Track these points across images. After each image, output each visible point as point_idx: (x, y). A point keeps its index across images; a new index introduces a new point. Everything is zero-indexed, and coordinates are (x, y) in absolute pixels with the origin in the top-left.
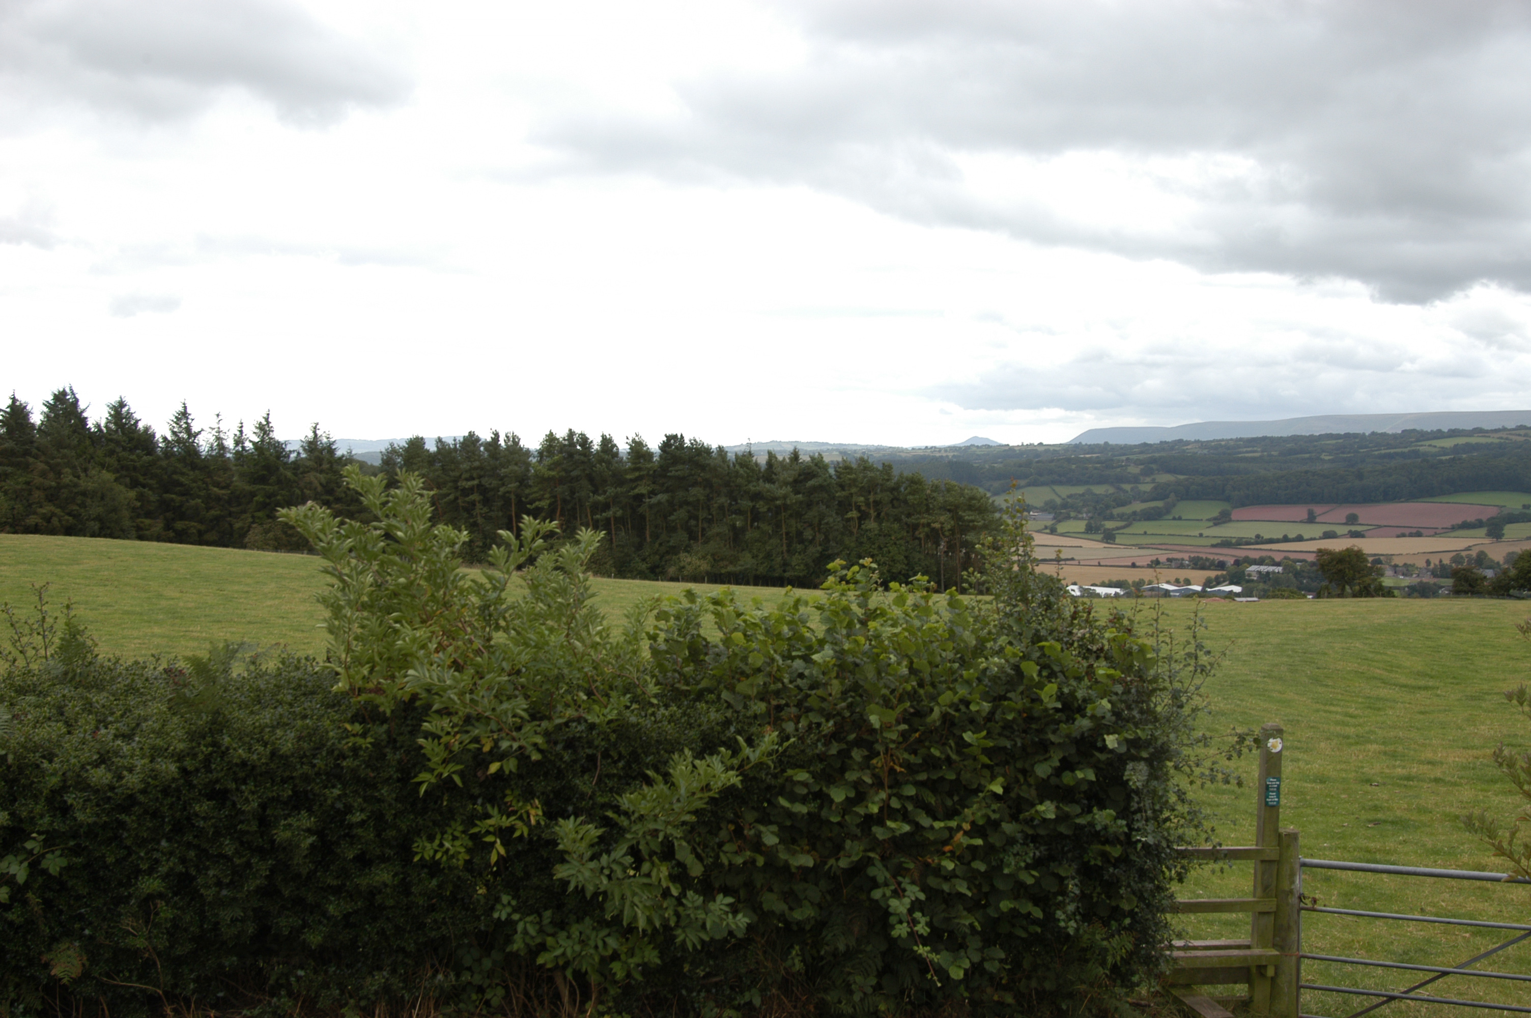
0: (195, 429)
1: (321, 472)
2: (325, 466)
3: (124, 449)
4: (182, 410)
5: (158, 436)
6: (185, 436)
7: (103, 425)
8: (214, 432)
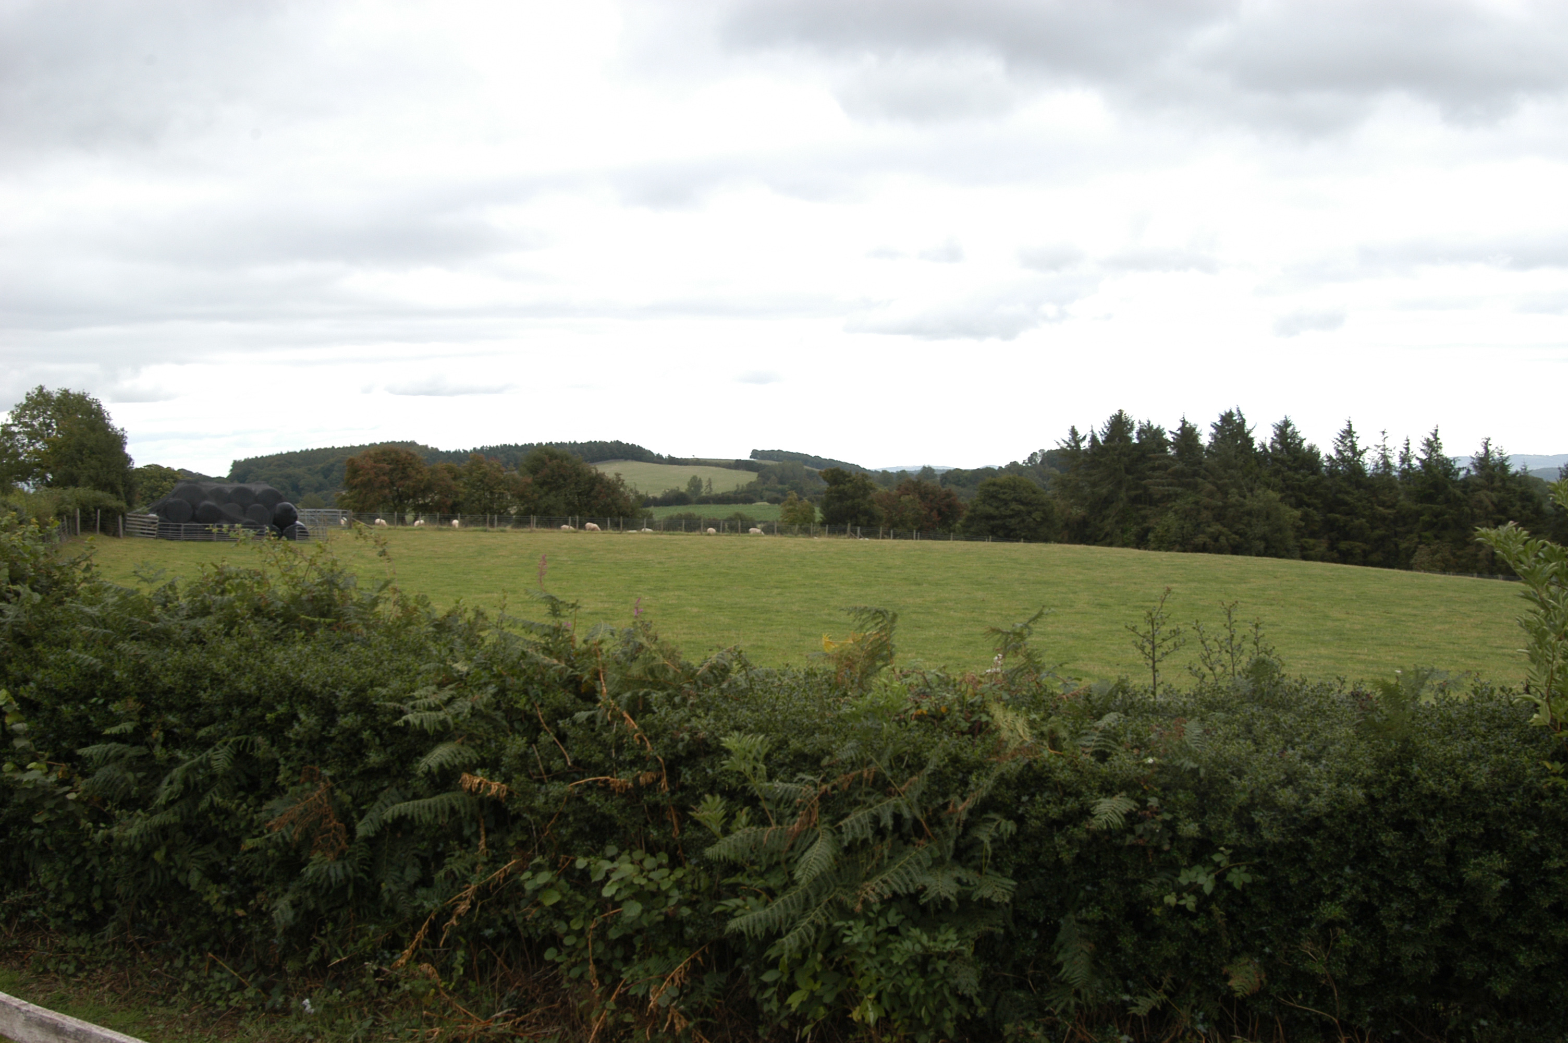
0: (1360, 447)
1: (1493, 490)
2: (1498, 484)
3: (1289, 468)
4: (1346, 428)
5: (1322, 455)
6: (1350, 454)
7: (1268, 445)
8: (1379, 450)
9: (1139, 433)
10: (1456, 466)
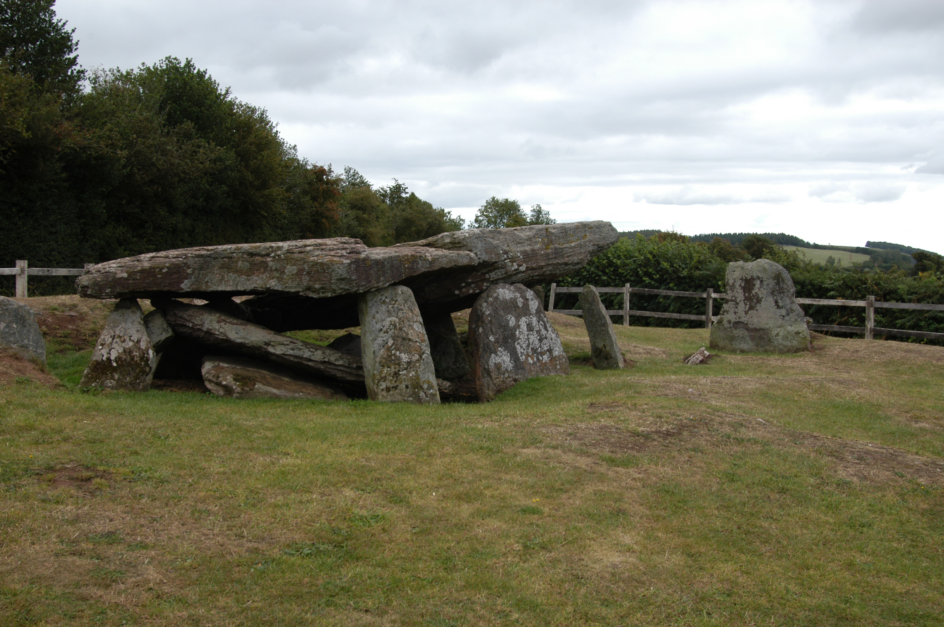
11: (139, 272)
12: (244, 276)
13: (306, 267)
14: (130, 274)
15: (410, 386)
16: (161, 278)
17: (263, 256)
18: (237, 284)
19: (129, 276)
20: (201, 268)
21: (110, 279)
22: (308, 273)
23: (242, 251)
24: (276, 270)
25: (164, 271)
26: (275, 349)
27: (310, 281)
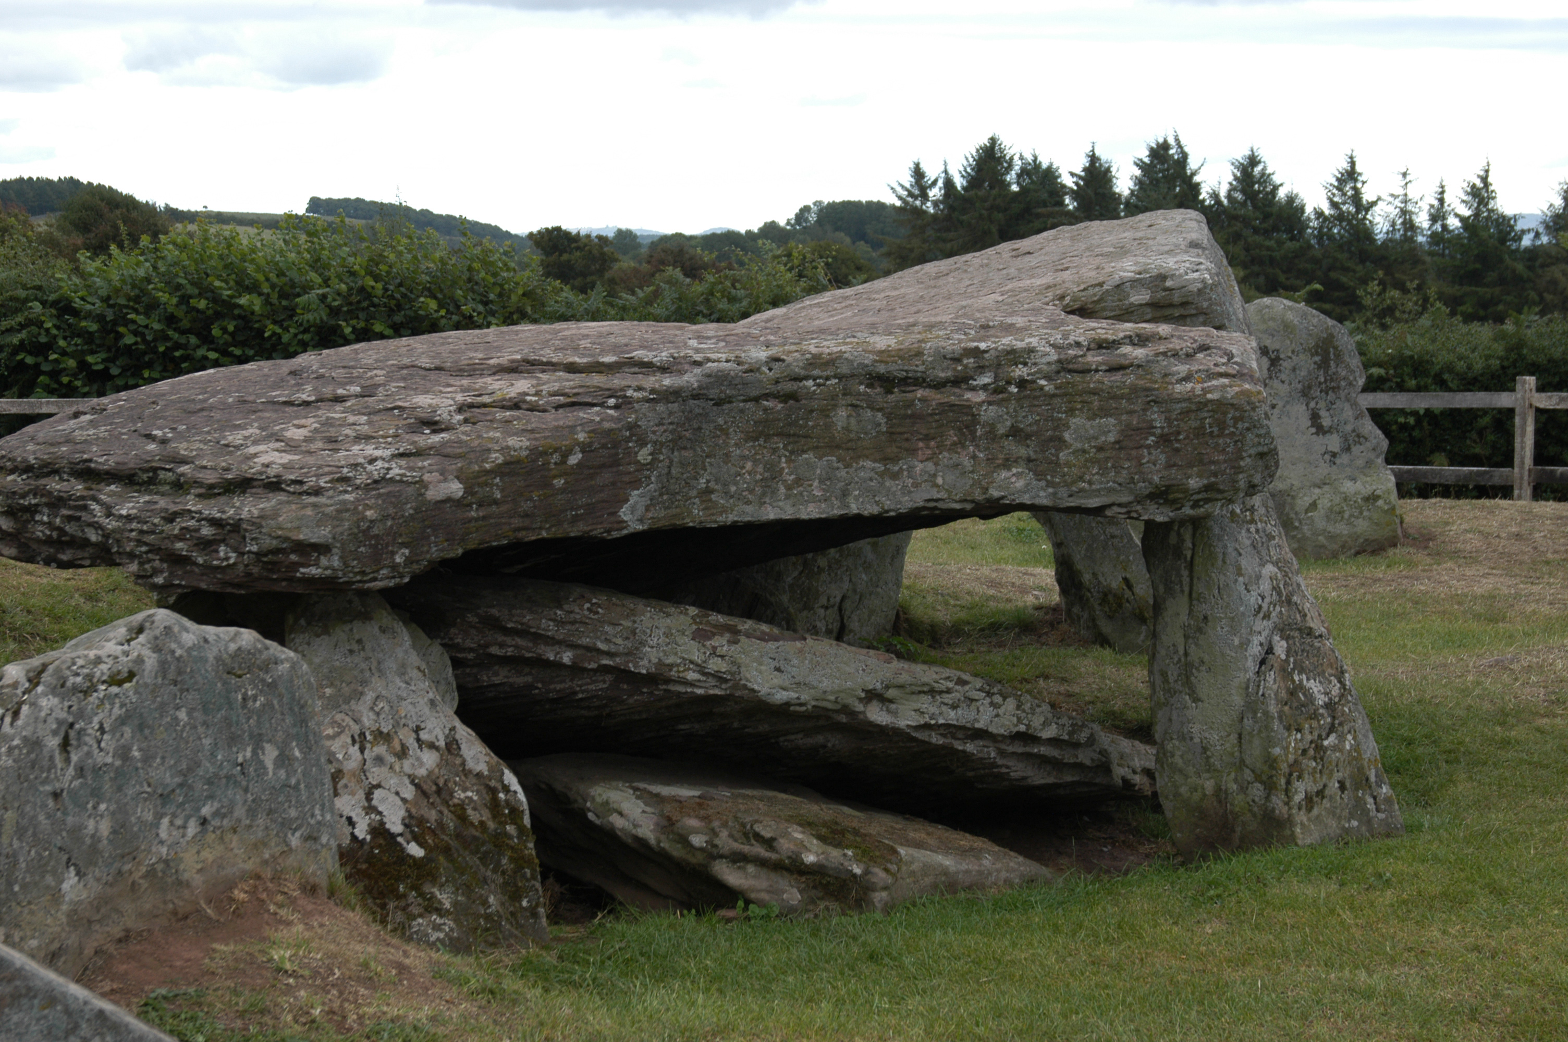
0: (1368, 196)
4: (1347, 166)
5: (1309, 210)
6: (1352, 209)
7: (1223, 194)
8: (1397, 202)
9: (1019, 176)
10: (1518, 227)
11: (498, 471)
12: (869, 464)
13: (1157, 419)
14: (471, 482)
15: (1348, 784)
16: (563, 490)
17: (939, 385)
18: (845, 494)
19: (468, 491)
20: (676, 443)
21: (409, 510)
22: (1165, 440)
23: (844, 369)
24: (1015, 433)
25: (574, 460)
26: (895, 713)
27: (1169, 466)
